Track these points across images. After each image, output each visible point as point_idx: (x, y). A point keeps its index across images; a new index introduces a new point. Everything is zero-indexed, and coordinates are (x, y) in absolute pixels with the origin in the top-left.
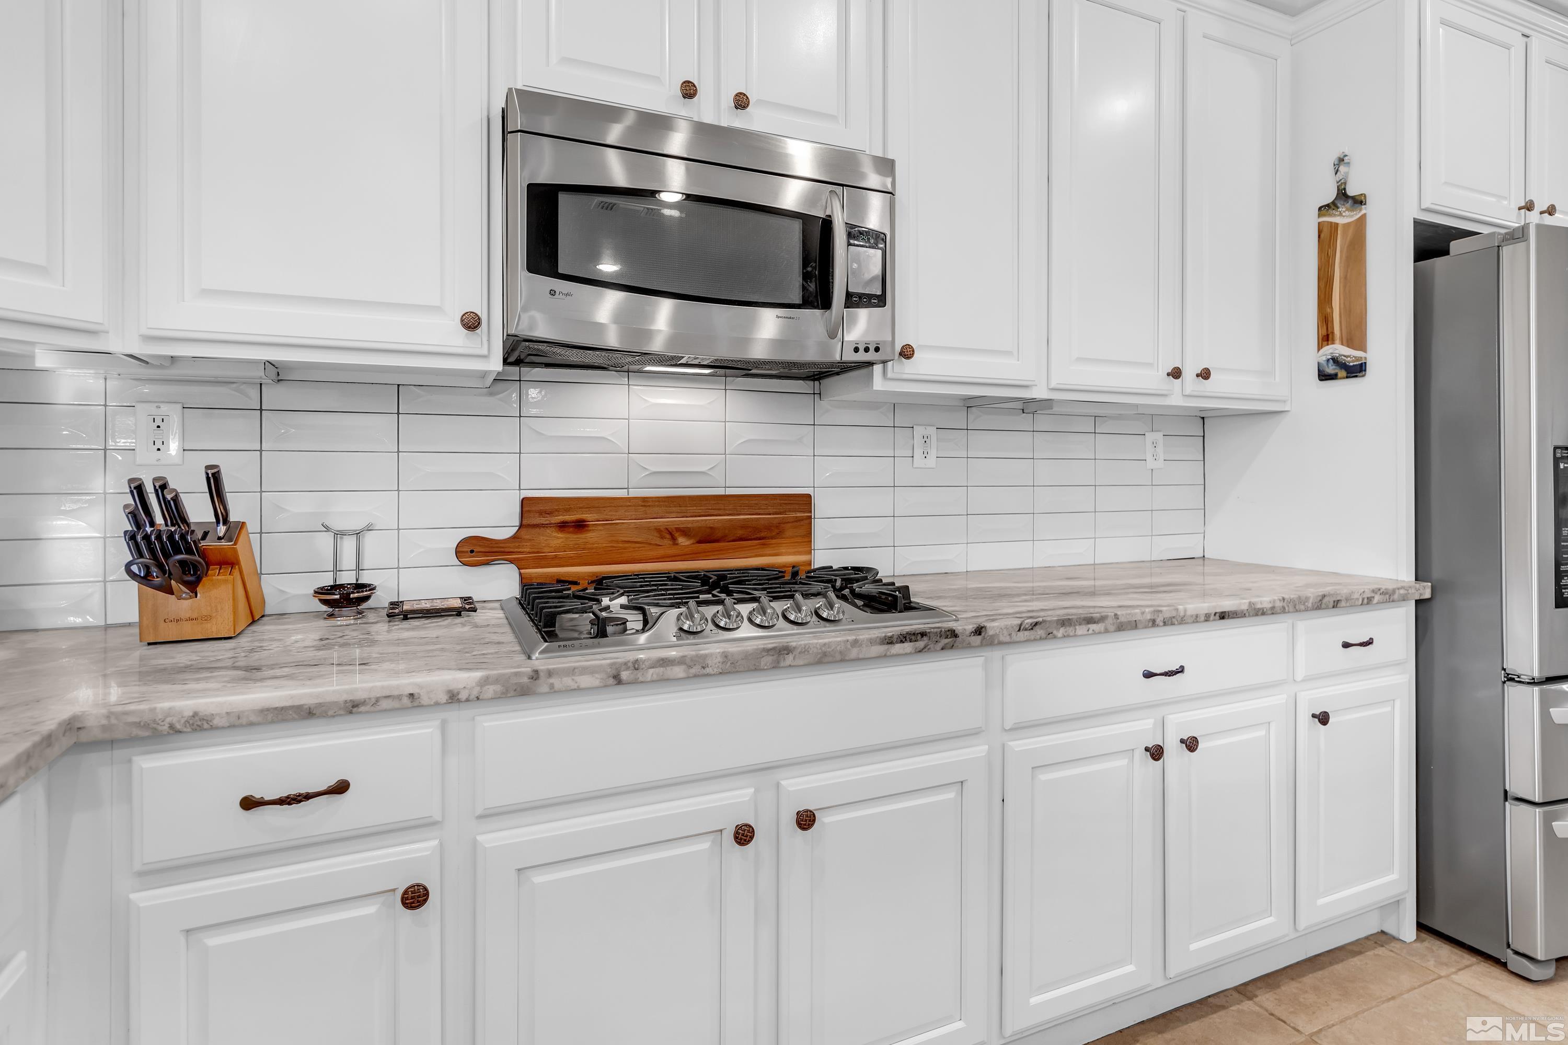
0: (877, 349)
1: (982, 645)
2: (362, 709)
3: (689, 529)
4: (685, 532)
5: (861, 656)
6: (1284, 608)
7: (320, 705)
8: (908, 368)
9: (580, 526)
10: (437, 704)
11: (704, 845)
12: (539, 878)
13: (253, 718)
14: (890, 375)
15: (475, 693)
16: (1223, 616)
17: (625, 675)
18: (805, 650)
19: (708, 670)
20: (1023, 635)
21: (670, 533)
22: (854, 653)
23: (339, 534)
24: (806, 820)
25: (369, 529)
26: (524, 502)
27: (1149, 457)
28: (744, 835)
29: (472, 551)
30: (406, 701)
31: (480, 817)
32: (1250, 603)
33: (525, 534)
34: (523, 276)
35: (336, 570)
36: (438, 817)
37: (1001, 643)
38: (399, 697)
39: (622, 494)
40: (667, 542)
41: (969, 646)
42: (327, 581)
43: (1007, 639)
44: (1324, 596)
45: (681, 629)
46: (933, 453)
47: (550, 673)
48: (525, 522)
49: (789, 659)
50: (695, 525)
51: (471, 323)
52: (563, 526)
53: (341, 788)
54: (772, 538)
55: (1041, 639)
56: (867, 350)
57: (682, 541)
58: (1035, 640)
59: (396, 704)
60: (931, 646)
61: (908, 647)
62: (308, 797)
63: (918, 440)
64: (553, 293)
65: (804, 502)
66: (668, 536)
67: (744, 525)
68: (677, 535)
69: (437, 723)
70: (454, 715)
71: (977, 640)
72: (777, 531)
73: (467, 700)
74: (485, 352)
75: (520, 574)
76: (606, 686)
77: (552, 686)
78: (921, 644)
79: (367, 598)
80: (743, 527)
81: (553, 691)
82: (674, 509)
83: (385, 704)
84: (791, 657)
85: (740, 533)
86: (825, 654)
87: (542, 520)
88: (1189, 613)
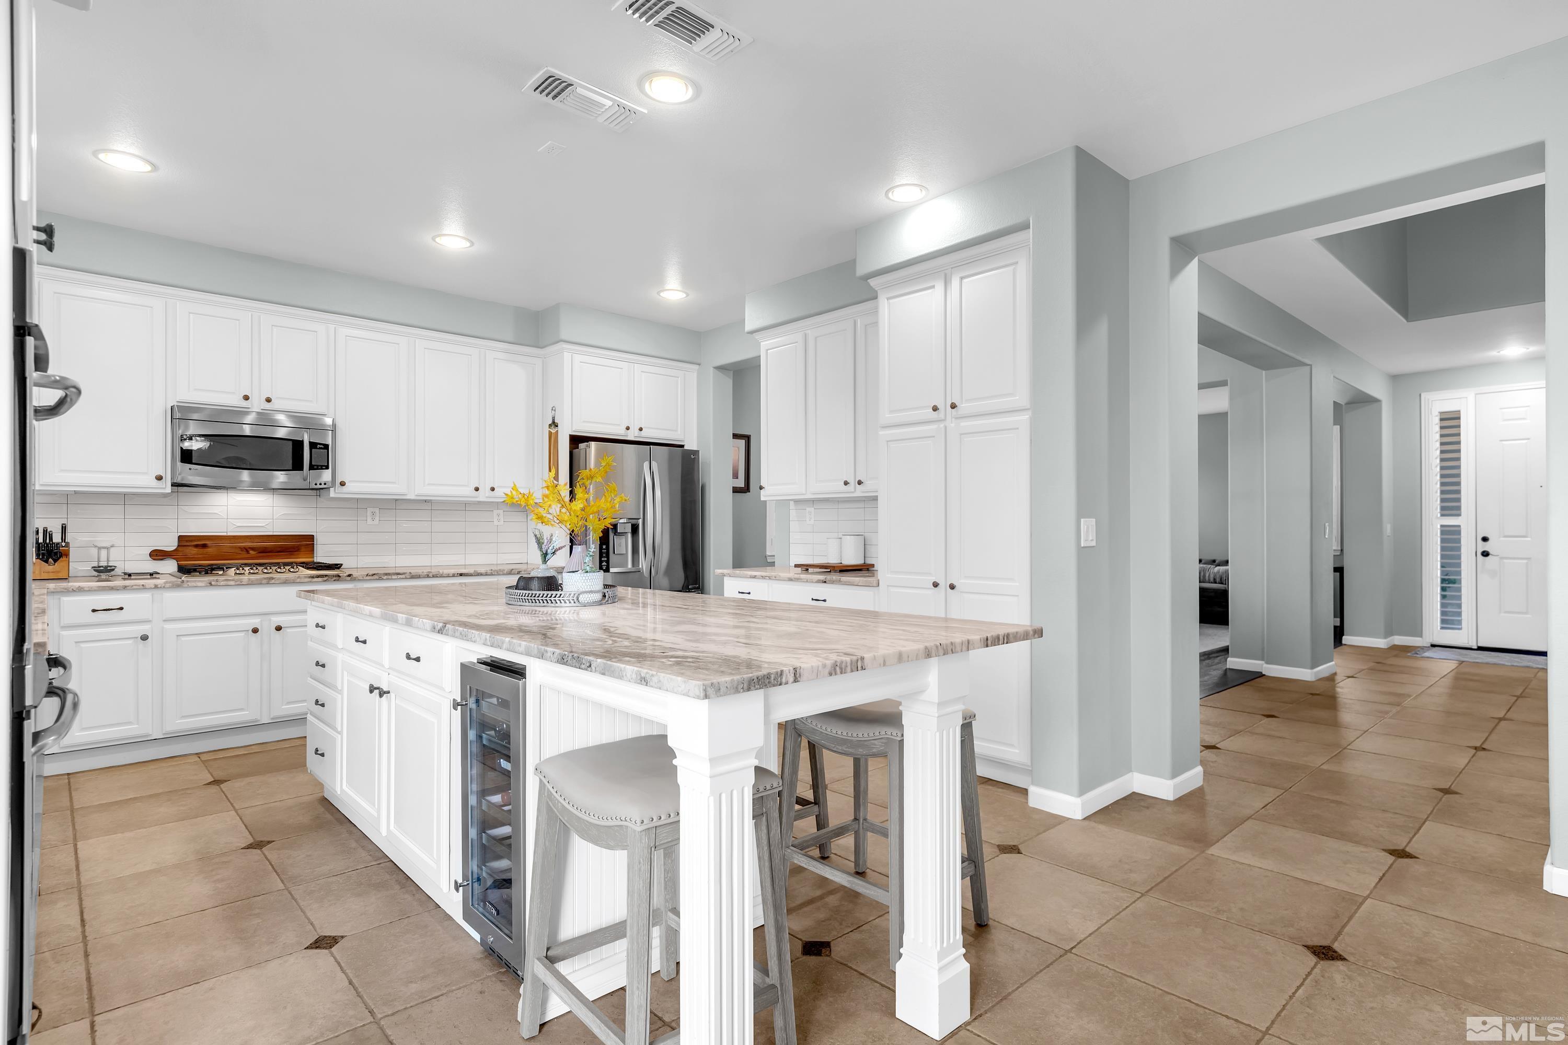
0: (325, 484)
1: (351, 580)
2: (128, 588)
3: (255, 548)
4: (253, 549)
5: (301, 581)
6: (492, 573)
7: (115, 586)
8: (344, 489)
9: (204, 546)
10: (151, 588)
11: (242, 634)
12: (183, 639)
13: (96, 589)
14: (336, 491)
15: (163, 585)
16: (461, 575)
17: (213, 583)
18: (279, 579)
19: (243, 583)
20: (368, 578)
21: (246, 549)
22: (298, 580)
23: (100, 548)
24: (279, 628)
25: (112, 546)
26: (180, 537)
27: (495, 520)
28: (255, 631)
29: (157, 555)
30: (142, 587)
31: (164, 621)
32: (475, 571)
33: (180, 549)
34: (179, 464)
35: (99, 561)
36: (151, 619)
37: (359, 580)
38: (139, 585)
39: (225, 534)
40: (244, 552)
41: (346, 580)
42: (96, 564)
43: (362, 579)
44: (513, 569)
45: (236, 573)
46: (377, 519)
47: (188, 581)
48: (180, 544)
49: (273, 581)
50: (258, 546)
51: (159, 478)
52: (196, 546)
53: (121, 609)
54: (295, 552)
55: (376, 579)
56: (320, 484)
57: (251, 552)
58: (374, 579)
59: (138, 587)
60: (330, 579)
61: (320, 579)
62: (112, 609)
63: (369, 513)
64: (190, 469)
65: (311, 538)
66: (245, 550)
67: (281, 547)
68: (249, 550)
69: (151, 594)
70: (156, 592)
71: (349, 578)
72: (297, 549)
73: (161, 587)
74: (164, 487)
75: (178, 564)
76: (207, 586)
77: (188, 585)
78: (325, 579)
79: (113, 570)
80: (280, 547)
81: (189, 587)
82: (248, 540)
83: (135, 587)
84: (274, 580)
85: (279, 549)
86: (287, 580)
87: (188, 544)
88: (444, 573)
